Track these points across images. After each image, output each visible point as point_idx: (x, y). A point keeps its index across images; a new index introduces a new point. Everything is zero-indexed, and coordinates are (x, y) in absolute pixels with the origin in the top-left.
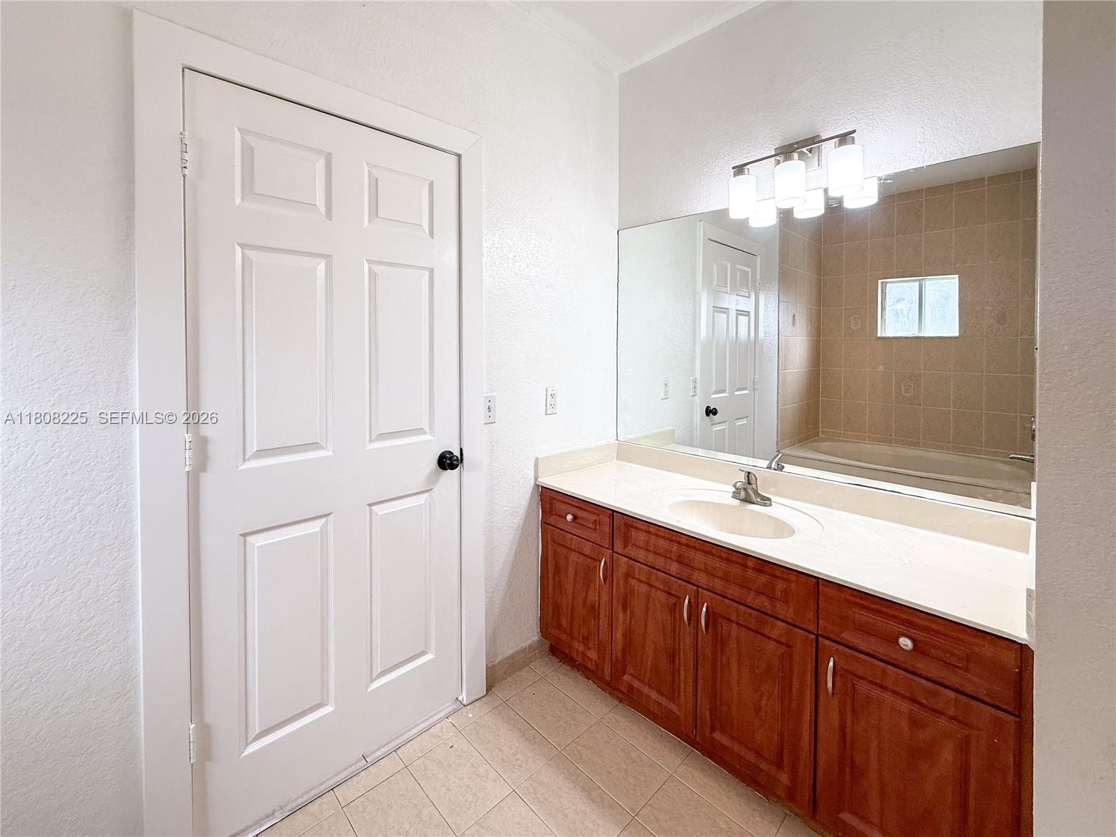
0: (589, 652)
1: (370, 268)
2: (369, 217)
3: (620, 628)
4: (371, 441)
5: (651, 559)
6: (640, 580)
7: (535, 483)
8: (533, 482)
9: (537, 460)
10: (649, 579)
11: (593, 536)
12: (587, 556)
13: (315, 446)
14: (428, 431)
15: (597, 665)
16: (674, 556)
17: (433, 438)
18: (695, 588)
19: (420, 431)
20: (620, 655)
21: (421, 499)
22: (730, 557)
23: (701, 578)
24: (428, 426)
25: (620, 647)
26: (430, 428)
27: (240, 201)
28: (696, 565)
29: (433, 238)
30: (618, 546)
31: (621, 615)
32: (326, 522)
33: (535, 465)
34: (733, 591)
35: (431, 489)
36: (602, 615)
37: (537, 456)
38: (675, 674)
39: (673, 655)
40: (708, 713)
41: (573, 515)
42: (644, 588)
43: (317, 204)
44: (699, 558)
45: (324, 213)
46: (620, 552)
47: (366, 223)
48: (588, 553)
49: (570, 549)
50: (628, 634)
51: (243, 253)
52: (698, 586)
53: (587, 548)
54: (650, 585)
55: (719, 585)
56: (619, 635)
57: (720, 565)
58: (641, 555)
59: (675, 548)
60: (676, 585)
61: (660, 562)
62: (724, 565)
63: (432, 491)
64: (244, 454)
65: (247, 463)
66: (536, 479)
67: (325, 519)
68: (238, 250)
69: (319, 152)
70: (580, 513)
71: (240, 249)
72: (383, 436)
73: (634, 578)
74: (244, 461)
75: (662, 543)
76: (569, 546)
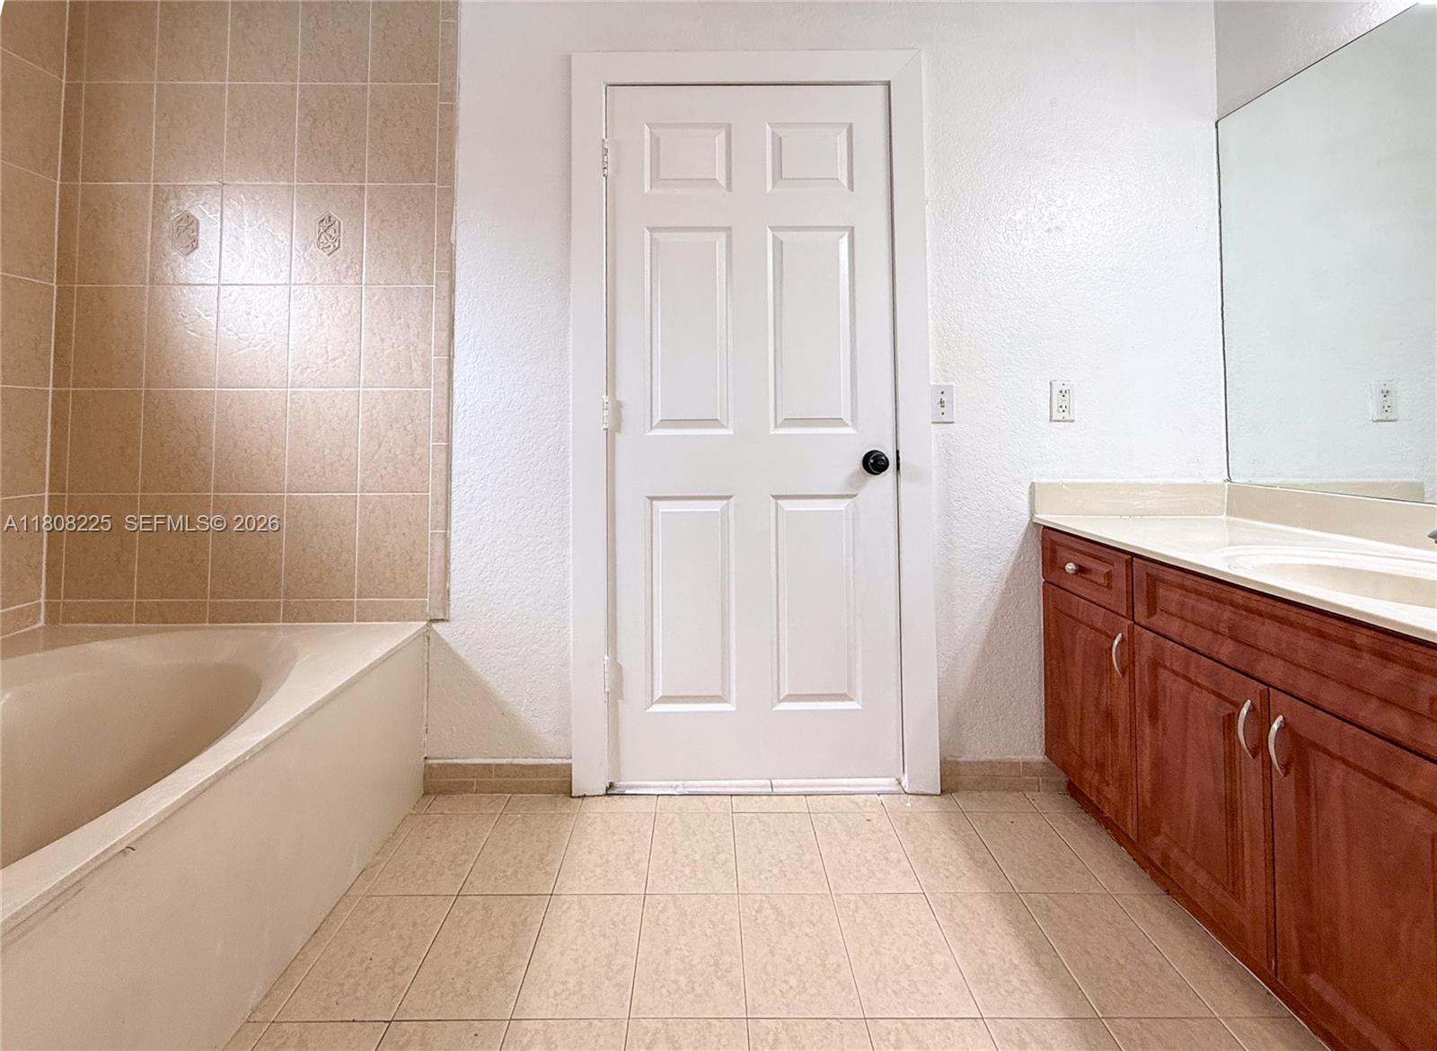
0: (1106, 788)
1: (774, 236)
2: (773, 180)
3: (1147, 752)
4: (776, 426)
5: (1190, 633)
6: (1174, 672)
7: (1031, 520)
8: (1028, 519)
9: (1032, 486)
10: (1187, 667)
11: (1105, 598)
12: (1097, 630)
13: (713, 422)
14: (850, 424)
15: (1117, 812)
16: (1223, 628)
17: (855, 432)
18: (1262, 687)
19: (838, 422)
20: (1148, 797)
21: (842, 505)
22: (1324, 628)
23: (1273, 670)
24: (849, 417)
25: (1147, 785)
26: (852, 420)
27: (649, 188)
28: (1262, 644)
29: (852, 190)
30: (1140, 610)
31: (1147, 730)
32: (728, 505)
33: (1030, 493)
34: (1331, 695)
35: (855, 496)
36: (1121, 730)
37: (1034, 480)
38: (1234, 846)
39: (1231, 809)
40: (1294, 933)
41: (1076, 565)
42: (1180, 686)
43: (717, 178)
44: (1267, 632)
45: (724, 186)
46: (1143, 623)
47: (769, 188)
48: (1099, 625)
49: (1078, 620)
50: (1158, 764)
51: (651, 236)
52: (1269, 686)
53: (1098, 617)
54: (1189, 679)
55: (1305, 683)
56: (1145, 763)
57: (1305, 645)
58: (1174, 627)
59: (1227, 614)
60: (1229, 680)
61: (1203, 640)
62: (1313, 645)
63: (854, 499)
64: (651, 423)
65: (653, 431)
66: (1032, 515)
67: (726, 502)
68: (647, 233)
69: (719, 126)
70: (1089, 563)
71: (649, 233)
72: (790, 422)
73: (1165, 667)
74: (652, 428)
75: (1206, 607)
76: (1074, 615)
